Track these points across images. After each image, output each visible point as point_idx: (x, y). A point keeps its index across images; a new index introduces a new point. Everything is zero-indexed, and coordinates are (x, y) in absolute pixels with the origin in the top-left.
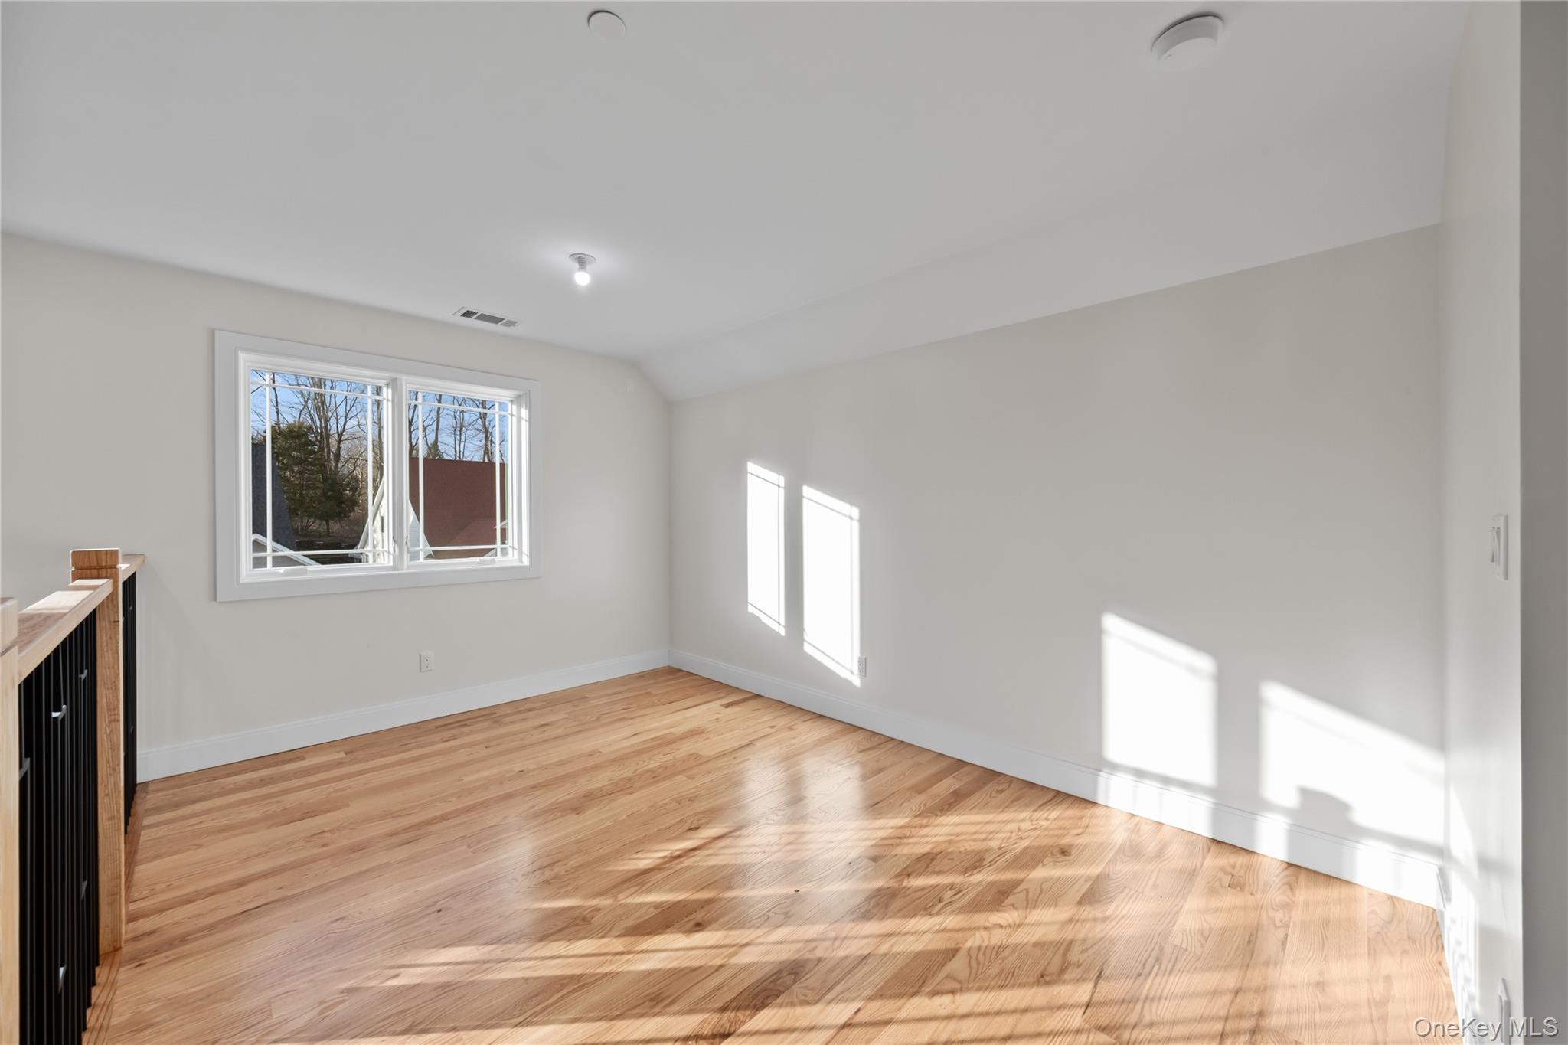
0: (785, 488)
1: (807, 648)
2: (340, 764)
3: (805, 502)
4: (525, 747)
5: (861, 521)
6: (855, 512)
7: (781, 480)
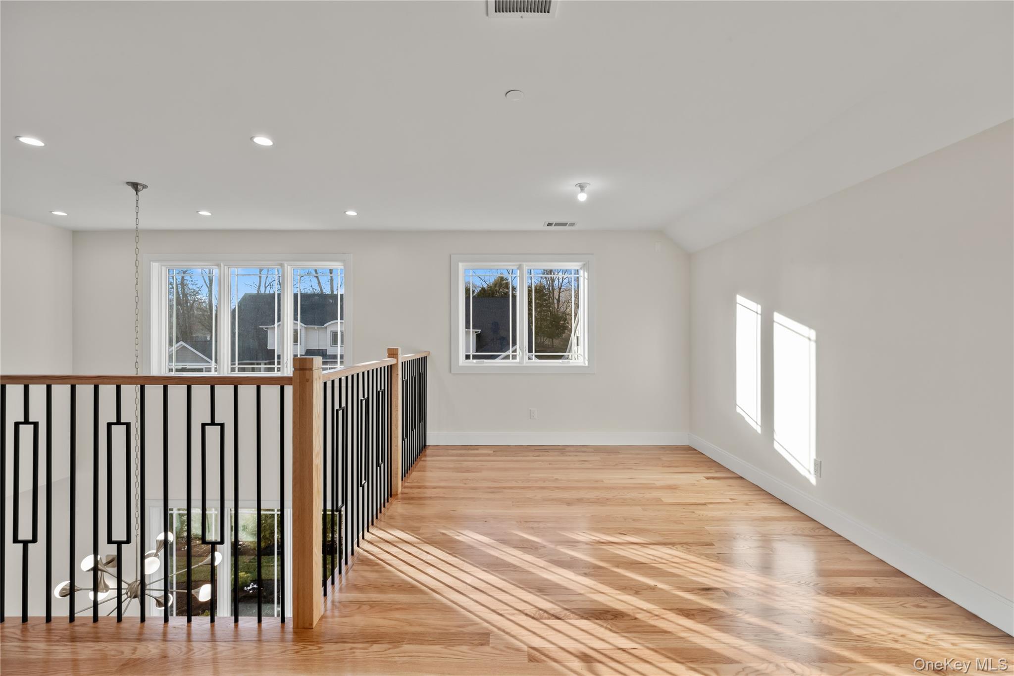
0: (761, 315)
1: (776, 446)
2: (489, 455)
3: (776, 325)
4: (567, 469)
5: (817, 341)
6: (812, 334)
7: (759, 308)
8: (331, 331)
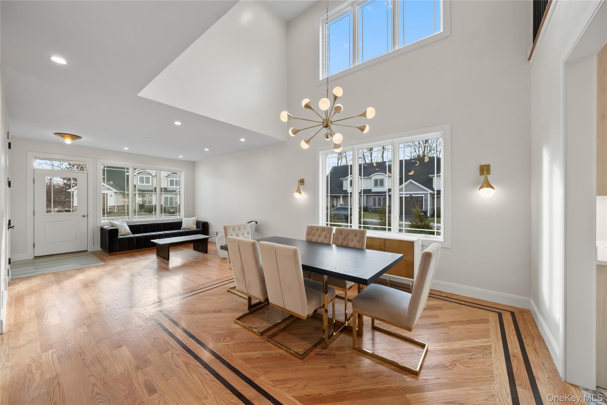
8: (374, 179)
